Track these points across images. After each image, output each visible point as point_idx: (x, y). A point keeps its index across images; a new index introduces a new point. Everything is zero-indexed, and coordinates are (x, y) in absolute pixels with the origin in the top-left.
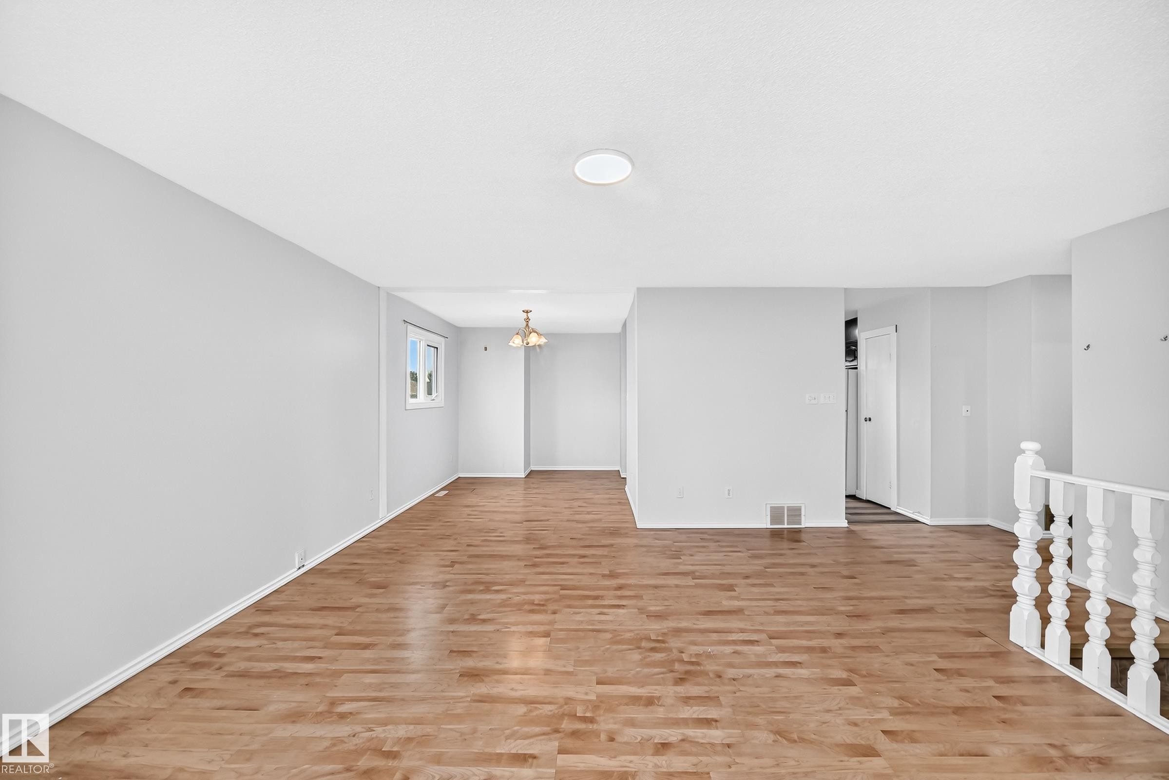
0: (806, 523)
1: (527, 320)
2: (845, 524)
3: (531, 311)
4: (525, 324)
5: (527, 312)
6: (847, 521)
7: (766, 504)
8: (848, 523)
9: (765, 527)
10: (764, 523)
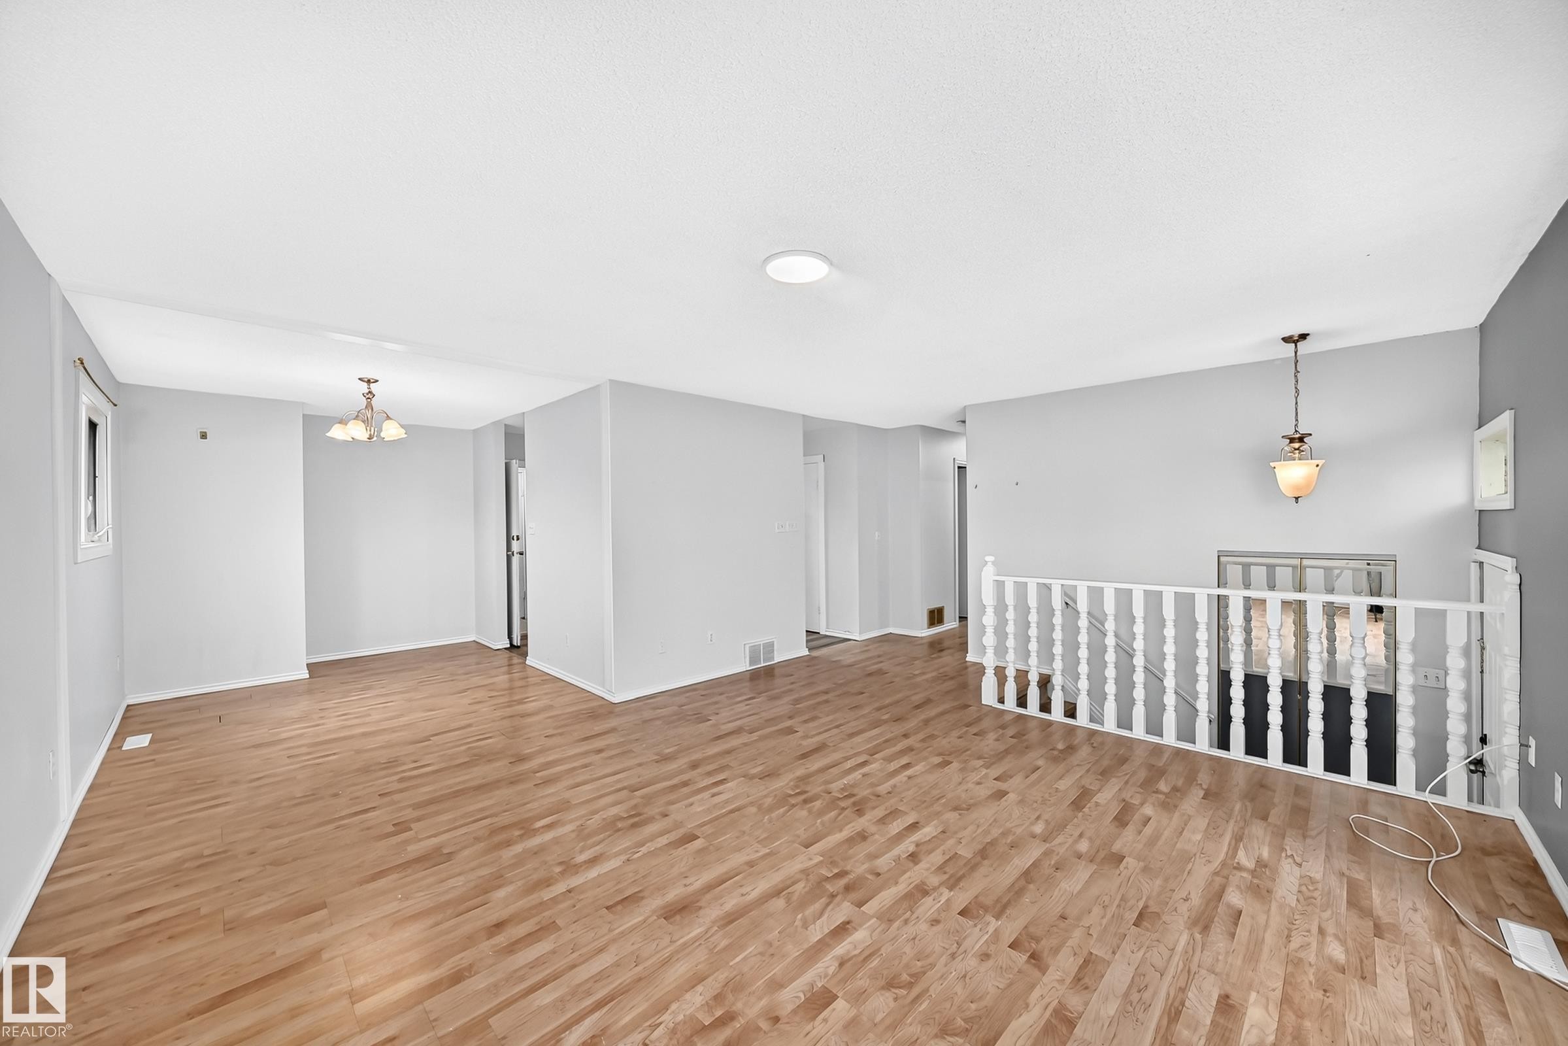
0: (778, 658)
1: (370, 395)
2: (806, 652)
3: (377, 381)
4: (364, 401)
5: (369, 382)
6: (807, 649)
7: (745, 645)
8: (809, 650)
9: (745, 670)
10: (742, 665)
